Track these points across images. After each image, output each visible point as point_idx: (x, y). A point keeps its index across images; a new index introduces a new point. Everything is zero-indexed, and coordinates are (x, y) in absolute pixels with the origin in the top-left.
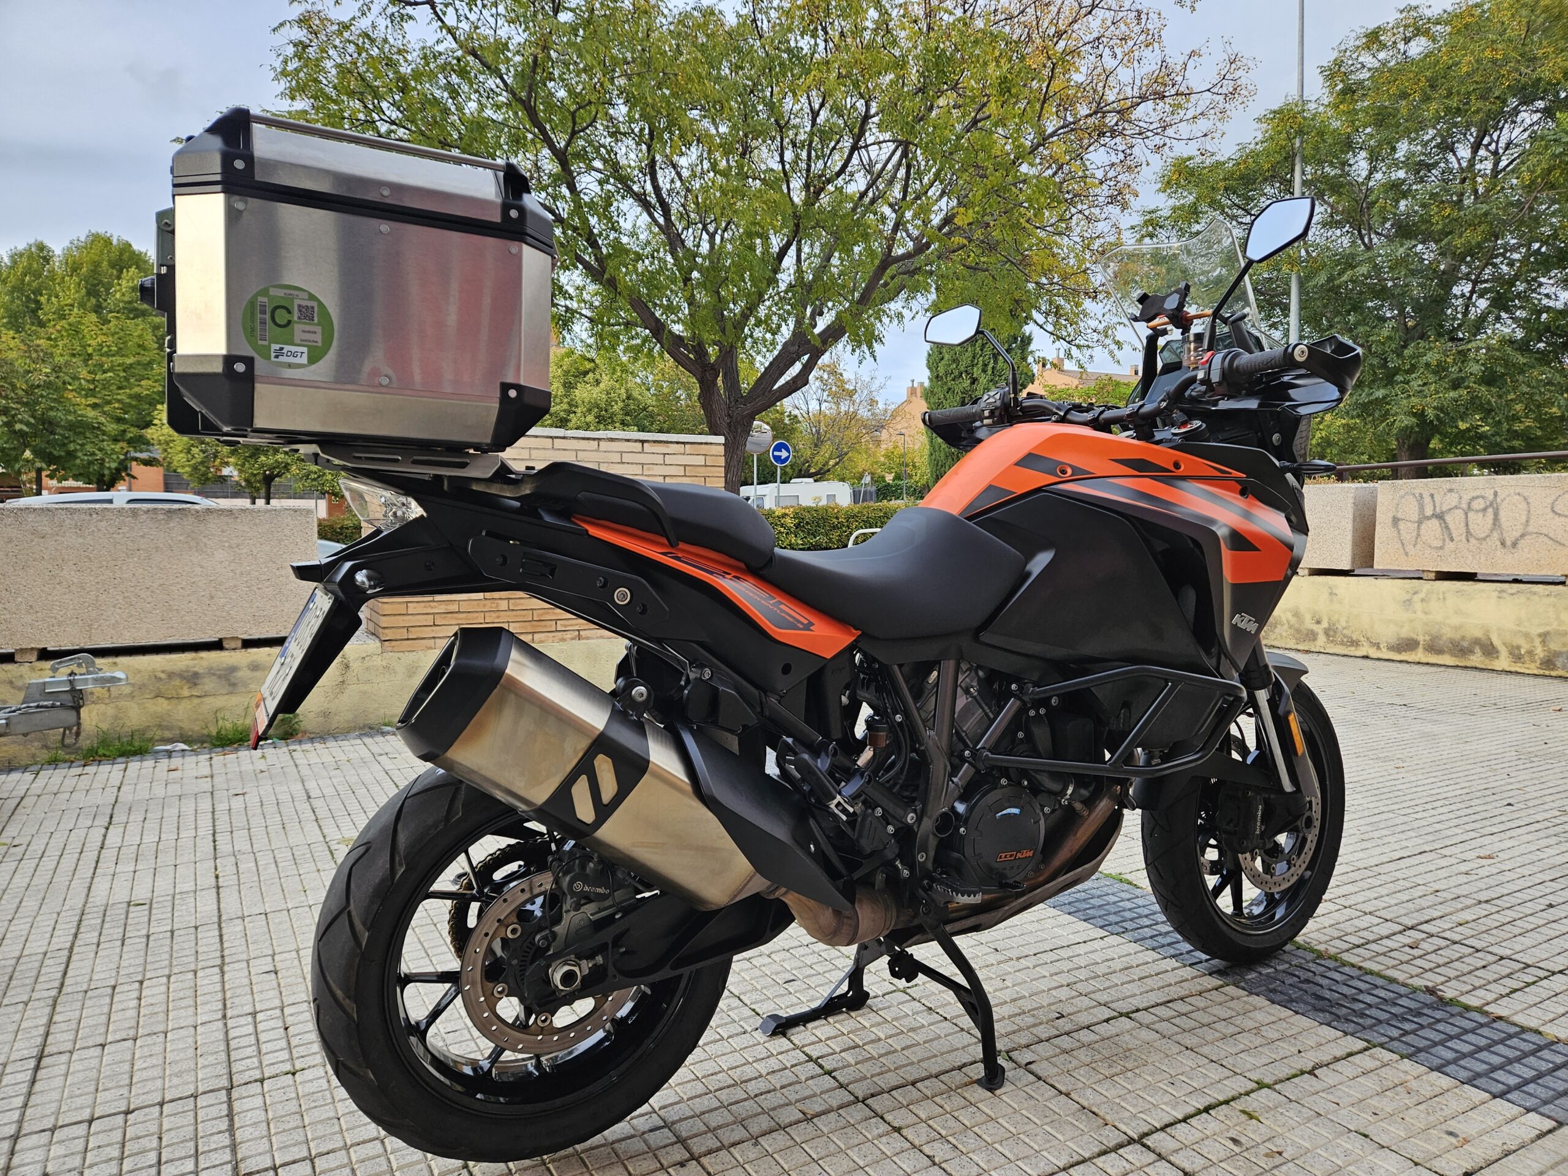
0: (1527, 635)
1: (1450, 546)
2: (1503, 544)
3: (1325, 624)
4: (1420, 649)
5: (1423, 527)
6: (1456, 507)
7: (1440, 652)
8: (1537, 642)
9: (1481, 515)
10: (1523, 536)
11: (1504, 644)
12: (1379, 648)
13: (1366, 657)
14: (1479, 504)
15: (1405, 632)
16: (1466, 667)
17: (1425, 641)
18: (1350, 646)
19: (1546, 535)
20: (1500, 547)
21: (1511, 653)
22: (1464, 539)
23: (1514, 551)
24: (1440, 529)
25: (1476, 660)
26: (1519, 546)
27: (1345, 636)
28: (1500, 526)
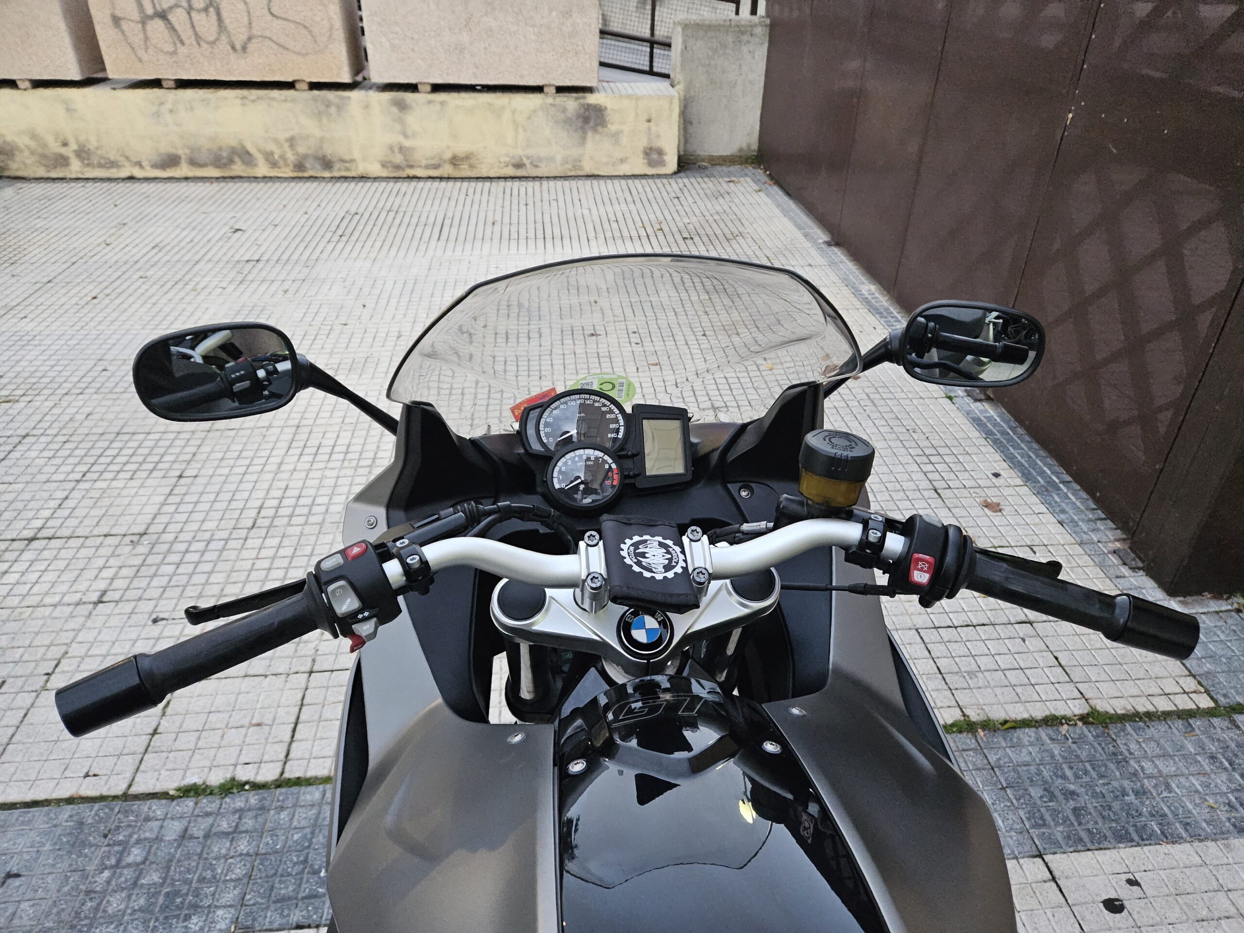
0: (276, 141)
1: (182, 50)
2: (233, 48)
3: (74, 146)
4: (184, 164)
5: (149, 27)
6: (176, 5)
7: (202, 164)
8: (286, 146)
9: (203, 15)
10: (250, 39)
11: (260, 151)
12: (141, 166)
13: (131, 178)
14: (199, 3)
15: (165, 147)
16: (232, 178)
17: (186, 155)
18: (109, 168)
19: (270, 39)
20: (231, 51)
21: (267, 160)
22: (195, 43)
23: (245, 55)
24: (166, 31)
25: (238, 169)
26: (248, 50)
27: (101, 157)
28: (225, 28)
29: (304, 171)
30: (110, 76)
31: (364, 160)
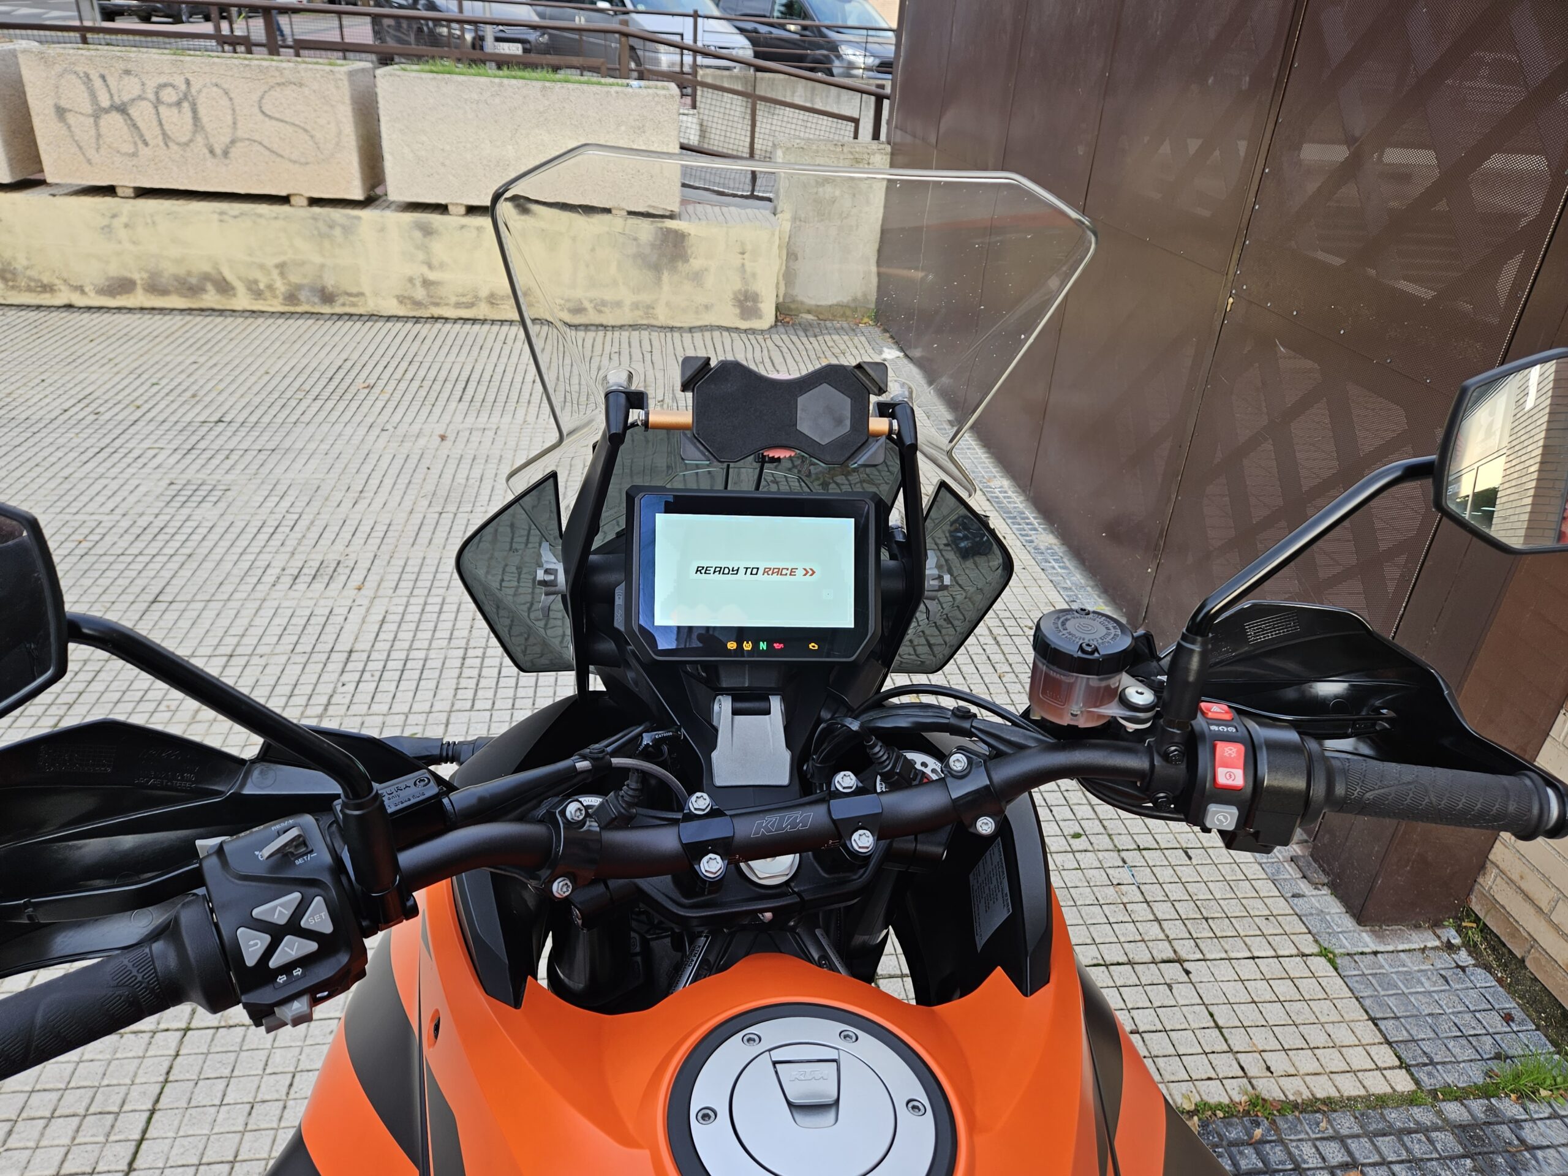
0: (262, 267)
1: (144, 151)
2: (212, 152)
4: (139, 291)
5: (103, 122)
6: (141, 98)
7: (164, 292)
8: (275, 274)
9: (175, 110)
10: (233, 142)
11: (240, 278)
12: (83, 292)
13: (69, 307)
14: (170, 96)
15: (115, 270)
16: (202, 310)
17: (142, 279)
18: (41, 292)
19: (260, 143)
20: (208, 155)
21: (249, 289)
22: (162, 144)
23: (227, 161)
24: (126, 128)
25: (211, 299)
26: (231, 155)
27: (30, 279)
28: (203, 128)
29: (297, 305)
30: (49, 180)
31: (376, 294)
